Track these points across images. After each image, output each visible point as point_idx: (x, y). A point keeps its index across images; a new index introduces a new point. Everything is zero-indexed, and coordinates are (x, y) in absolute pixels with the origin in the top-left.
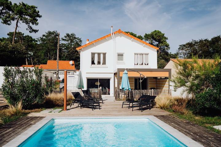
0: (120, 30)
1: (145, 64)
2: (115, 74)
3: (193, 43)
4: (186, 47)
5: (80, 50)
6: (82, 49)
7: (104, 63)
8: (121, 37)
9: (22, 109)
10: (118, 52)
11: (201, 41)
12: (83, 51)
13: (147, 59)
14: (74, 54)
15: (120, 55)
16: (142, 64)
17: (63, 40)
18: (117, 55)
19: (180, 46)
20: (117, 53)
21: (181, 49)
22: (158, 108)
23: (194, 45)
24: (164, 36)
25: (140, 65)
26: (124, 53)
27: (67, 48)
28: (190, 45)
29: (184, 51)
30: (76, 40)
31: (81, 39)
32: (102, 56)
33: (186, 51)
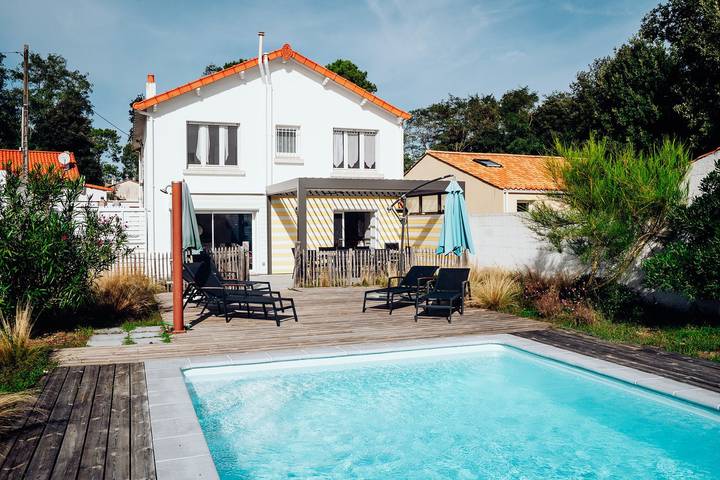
0: (287, 47)
1: (366, 167)
2: (270, 198)
3: (453, 107)
4: (430, 119)
5: (145, 110)
6: (155, 109)
7: (232, 160)
8: (289, 71)
9: (33, 337)
10: (279, 124)
11: (474, 101)
12: (158, 115)
13: (371, 150)
14: (67, 127)
15: (286, 136)
16: (357, 165)
17: (19, 76)
18: (275, 131)
19: (413, 112)
20: (277, 126)
21: (415, 124)
22: (479, 307)
23: (455, 111)
24: (367, 79)
25: (349, 167)
26: (299, 127)
27: (35, 106)
28: (442, 112)
29: (424, 130)
30: (67, 81)
31: (88, 79)
32: (223, 133)
33: (429, 128)
